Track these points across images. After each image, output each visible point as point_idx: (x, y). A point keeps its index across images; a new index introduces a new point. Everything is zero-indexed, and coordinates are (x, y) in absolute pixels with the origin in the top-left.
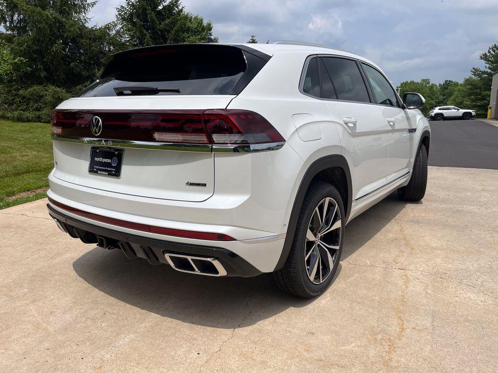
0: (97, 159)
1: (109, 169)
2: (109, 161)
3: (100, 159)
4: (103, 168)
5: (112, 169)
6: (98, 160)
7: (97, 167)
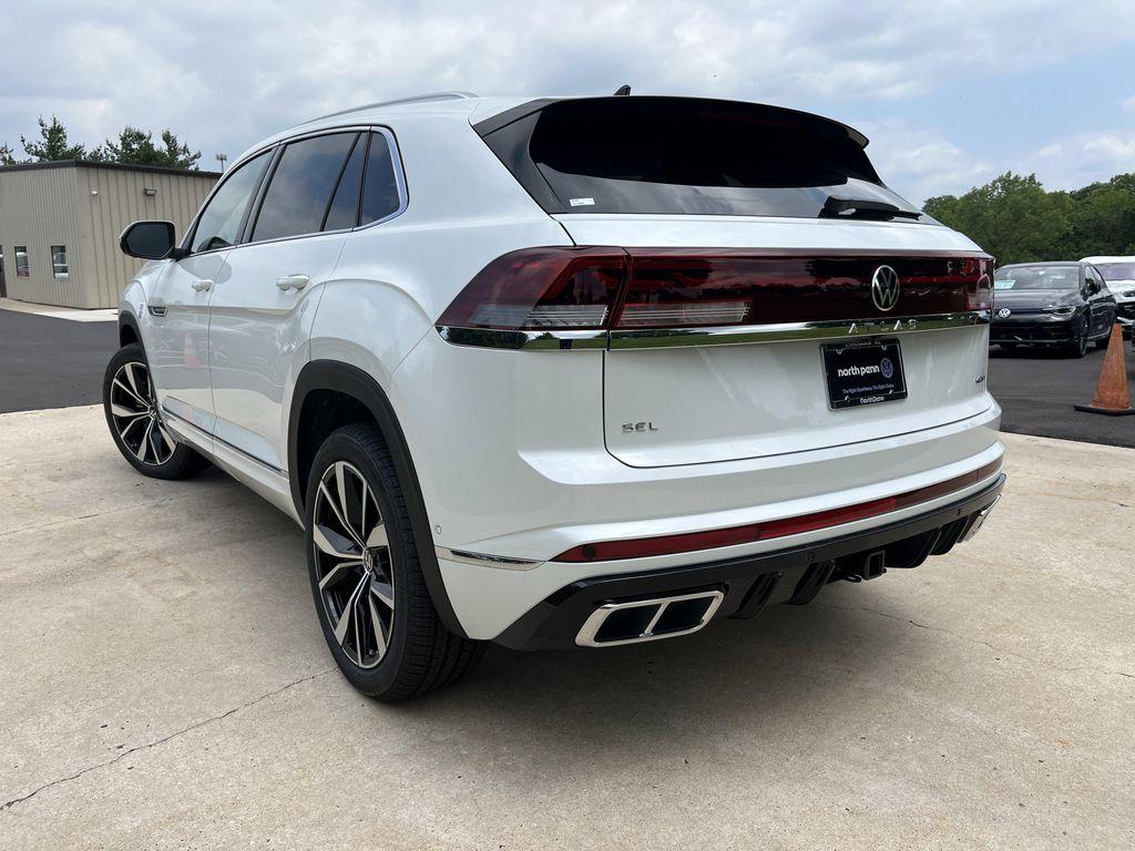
0: (842, 373)
1: (882, 387)
2: (875, 369)
3: (854, 371)
4: (867, 389)
5: (888, 386)
6: (848, 373)
7: (853, 391)
